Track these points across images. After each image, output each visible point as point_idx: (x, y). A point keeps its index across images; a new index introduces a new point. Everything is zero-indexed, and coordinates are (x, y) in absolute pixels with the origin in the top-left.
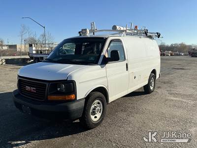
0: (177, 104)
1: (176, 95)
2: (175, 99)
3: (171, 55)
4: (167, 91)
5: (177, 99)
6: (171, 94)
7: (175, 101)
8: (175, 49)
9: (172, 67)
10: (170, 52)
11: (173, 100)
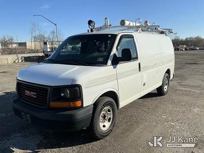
0: (185, 93)
1: (185, 86)
2: (184, 89)
3: (186, 50)
4: (178, 83)
5: (186, 89)
6: (182, 85)
7: (184, 90)
8: (190, 43)
9: (185, 62)
10: (185, 46)
11: (182, 90)
